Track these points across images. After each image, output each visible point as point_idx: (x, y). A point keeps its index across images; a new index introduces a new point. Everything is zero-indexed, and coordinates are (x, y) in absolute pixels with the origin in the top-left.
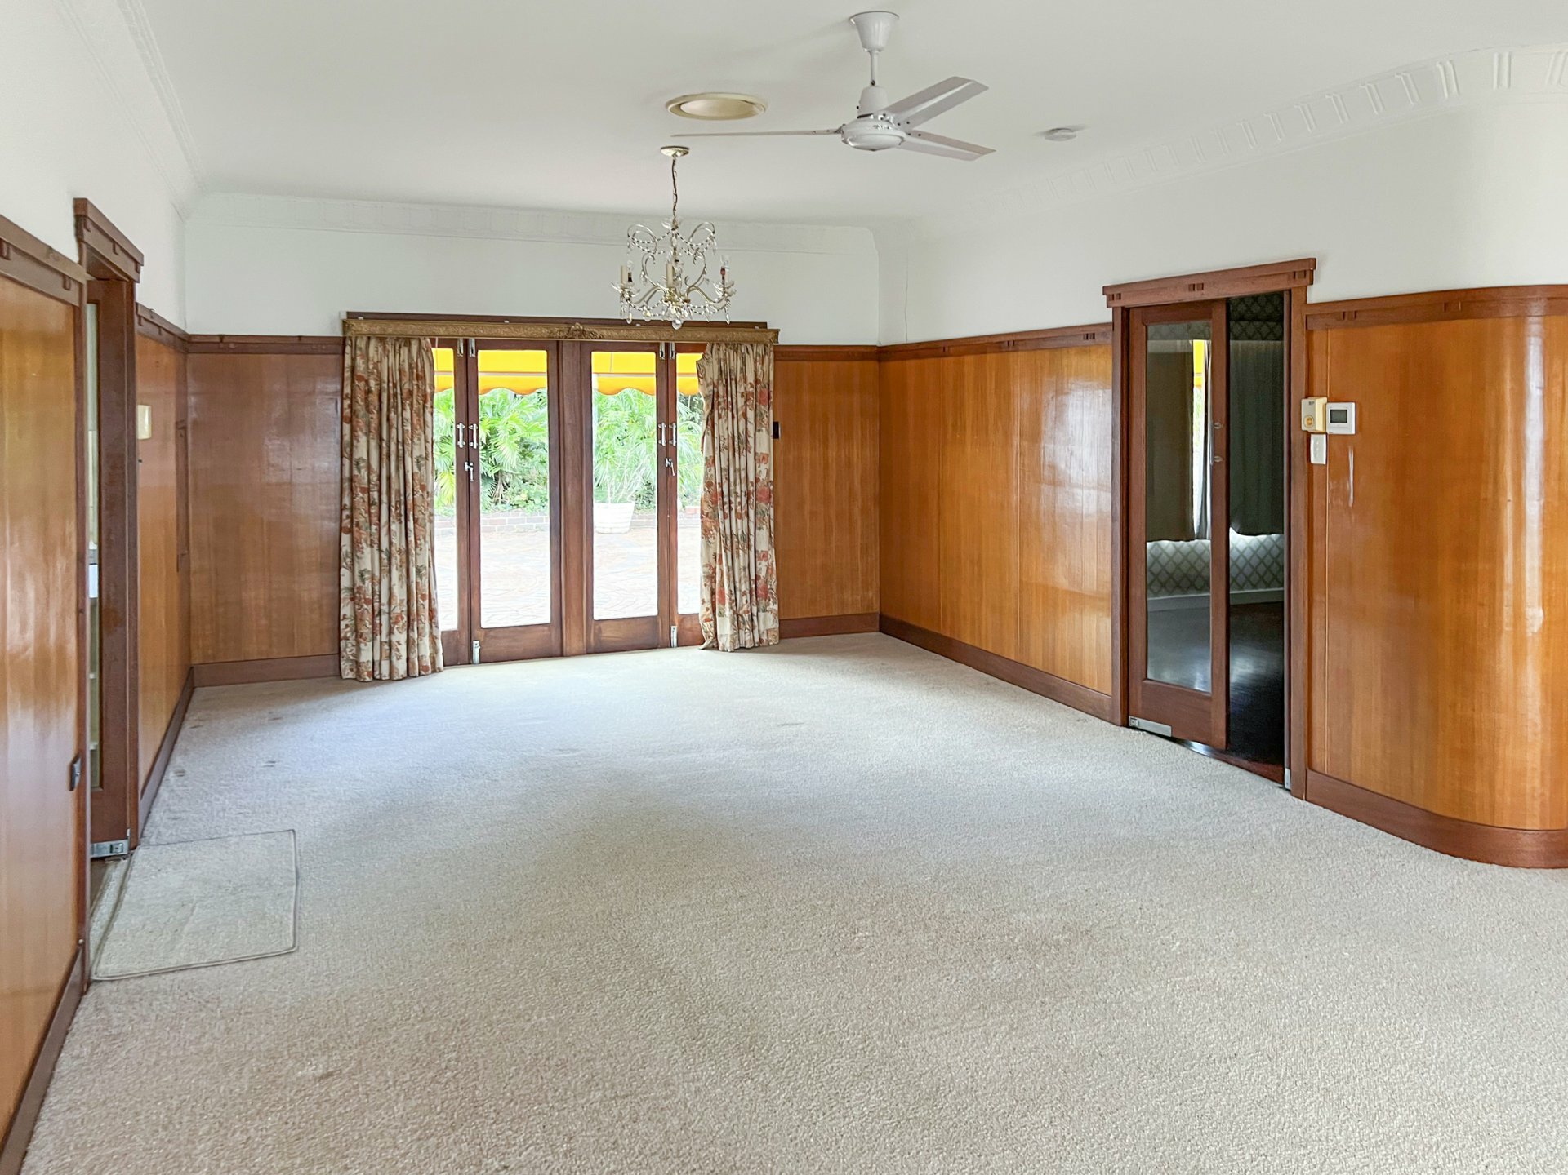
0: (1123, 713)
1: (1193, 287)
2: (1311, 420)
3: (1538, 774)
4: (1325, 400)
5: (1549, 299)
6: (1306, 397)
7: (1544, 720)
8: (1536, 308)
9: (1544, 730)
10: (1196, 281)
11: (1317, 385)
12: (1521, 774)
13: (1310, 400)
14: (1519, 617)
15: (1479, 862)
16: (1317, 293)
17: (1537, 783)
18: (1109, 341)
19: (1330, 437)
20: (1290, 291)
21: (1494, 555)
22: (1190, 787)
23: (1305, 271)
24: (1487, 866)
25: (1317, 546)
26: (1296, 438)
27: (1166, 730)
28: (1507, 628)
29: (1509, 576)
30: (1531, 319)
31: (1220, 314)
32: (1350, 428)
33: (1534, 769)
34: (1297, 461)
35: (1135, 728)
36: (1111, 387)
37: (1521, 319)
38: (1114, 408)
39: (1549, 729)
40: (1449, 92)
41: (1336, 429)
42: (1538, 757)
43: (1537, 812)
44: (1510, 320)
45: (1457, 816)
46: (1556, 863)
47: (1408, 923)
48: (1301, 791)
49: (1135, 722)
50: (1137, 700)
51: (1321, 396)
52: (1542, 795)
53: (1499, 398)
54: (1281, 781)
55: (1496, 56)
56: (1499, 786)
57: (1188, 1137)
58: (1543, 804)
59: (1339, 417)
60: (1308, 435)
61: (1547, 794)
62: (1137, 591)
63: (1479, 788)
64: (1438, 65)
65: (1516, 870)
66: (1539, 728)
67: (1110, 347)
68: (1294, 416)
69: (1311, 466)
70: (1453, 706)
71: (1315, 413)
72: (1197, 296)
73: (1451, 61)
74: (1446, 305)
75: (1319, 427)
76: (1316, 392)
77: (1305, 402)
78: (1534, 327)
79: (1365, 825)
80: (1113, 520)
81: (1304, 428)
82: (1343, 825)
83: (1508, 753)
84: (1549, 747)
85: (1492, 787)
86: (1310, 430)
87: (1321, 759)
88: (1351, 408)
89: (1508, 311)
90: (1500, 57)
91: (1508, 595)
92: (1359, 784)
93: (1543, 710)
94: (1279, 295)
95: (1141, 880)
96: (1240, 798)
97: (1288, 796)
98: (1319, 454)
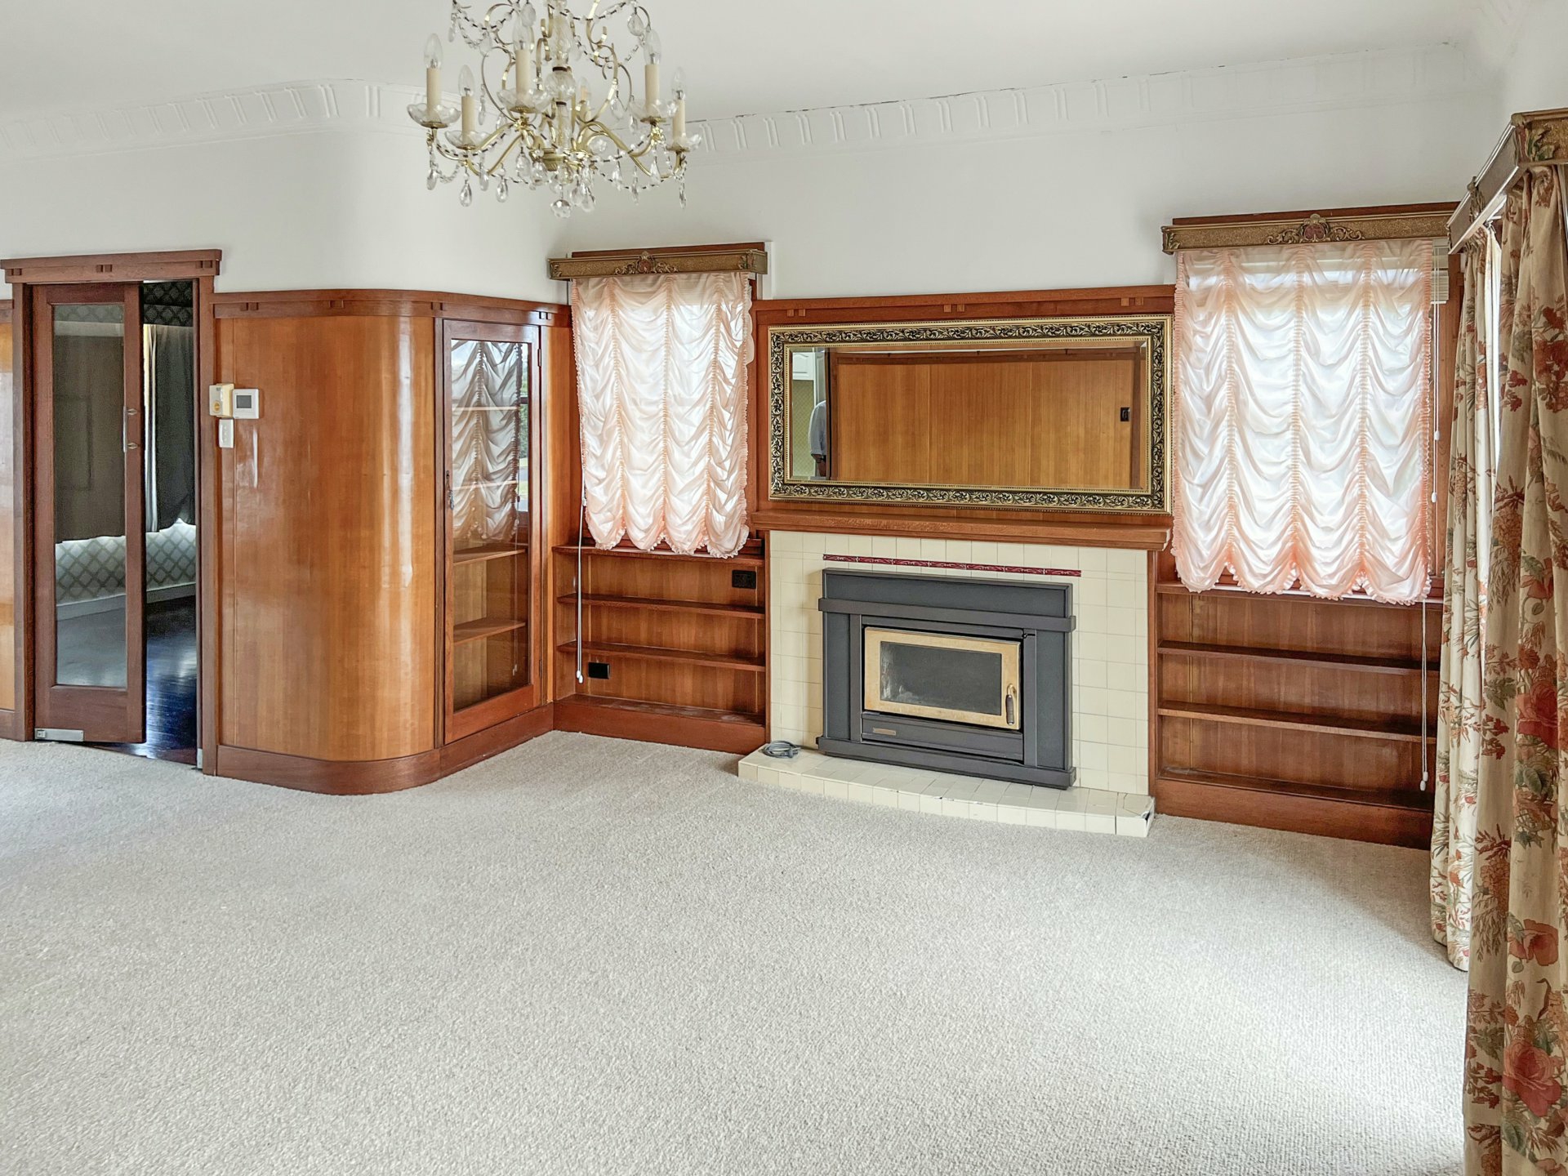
0: (27, 726)
1: (101, 269)
2: (218, 406)
3: (409, 707)
4: (231, 386)
5: (413, 302)
6: (215, 384)
7: (413, 661)
8: (406, 309)
9: (414, 669)
10: (105, 262)
11: (224, 372)
12: (395, 711)
13: (218, 386)
14: (395, 574)
15: (362, 794)
16: (222, 284)
17: (408, 715)
18: (9, 319)
19: (236, 422)
20: (198, 280)
21: (374, 523)
22: (94, 788)
23: (211, 261)
24: (367, 797)
25: (226, 527)
26: (206, 424)
27: (78, 735)
28: (385, 586)
29: (386, 541)
30: (402, 319)
31: (133, 298)
32: (253, 413)
33: (406, 704)
34: (207, 446)
35: (41, 740)
36: (11, 370)
37: (394, 316)
38: (15, 393)
39: (418, 667)
40: (330, 112)
41: (243, 414)
42: (409, 693)
43: (408, 740)
44: (386, 318)
45: (345, 758)
46: (420, 782)
47: (288, 864)
48: (213, 768)
49: (41, 734)
50: (44, 709)
51: (228, 383)
52: (412, 724)
53: (378, 384)
54: (194, 762)
55: (367, 88)
56: (378, 724)
57: (17, 1135)
58: (413, 732)
59: (245, 402)
60: (217, 420)
61: (417, 723)
62: (44, 591)
63: (362, 730)
64: (319, 87)
65: (391, 794)
66: (410, 668)
67: (10, 327)
68: (203, 400)
69: (219, 450)
70: (341, 661)
71: (222, 398)
72: (105, 277)
73: (330, 86)
74: (331, 302)
75: (226, 412)
76: (223, 379)
77: (212, 388)
78: (405, 326)
79: (269, 786)
80: (16, 516)
81: (212, 413)
82: (248, 790)
83: (385, 693)
84: (417, 683)
85: (373, 727)
86: (218, 415)
87: (231, 733)
88: (255, 394)
89: (384, 310)
90: (370, 89)
91: (386, 558)
92: (264, 749)
93: (413, 652)
94: (189, 284)
95: (15, 897)
96: (148, 788)
97: (200, 775)
98: (226, 440)
